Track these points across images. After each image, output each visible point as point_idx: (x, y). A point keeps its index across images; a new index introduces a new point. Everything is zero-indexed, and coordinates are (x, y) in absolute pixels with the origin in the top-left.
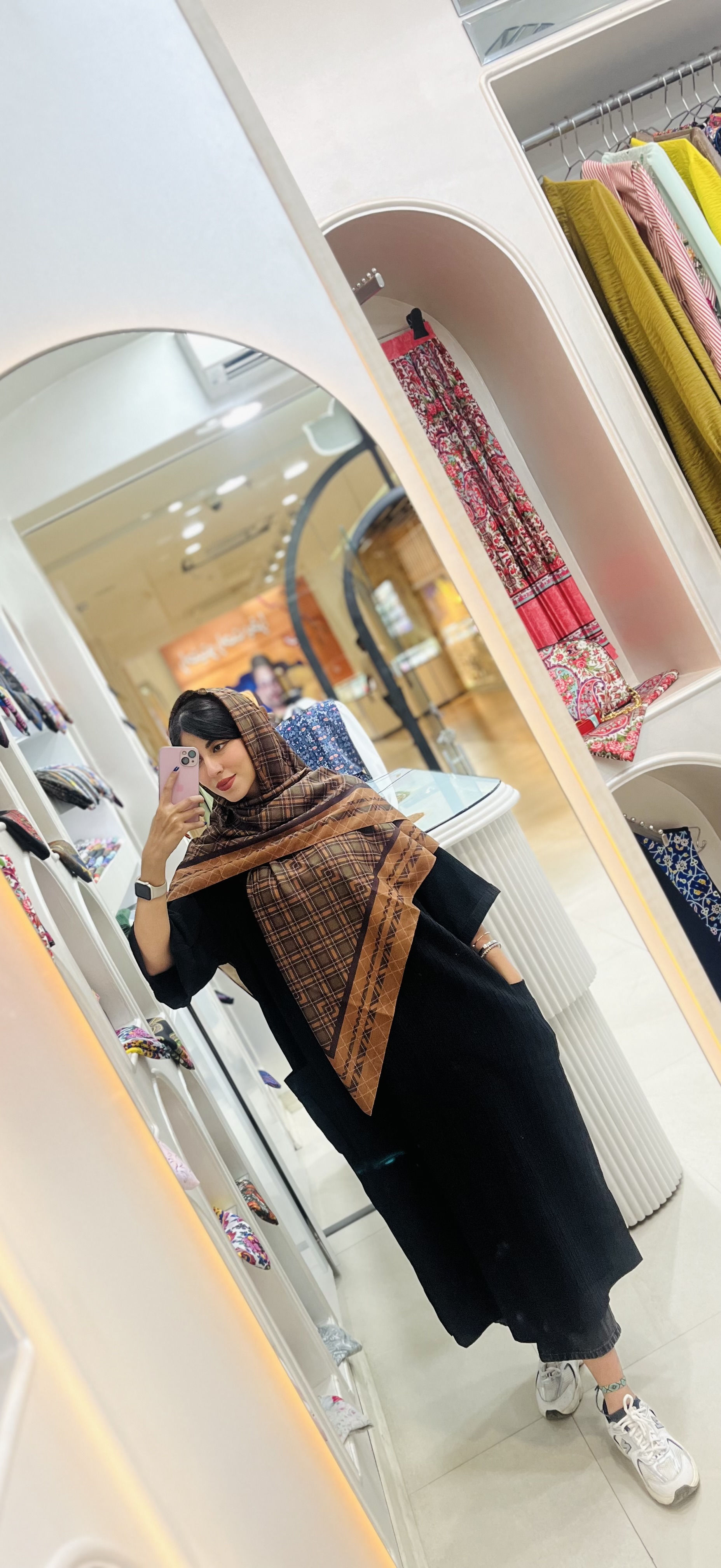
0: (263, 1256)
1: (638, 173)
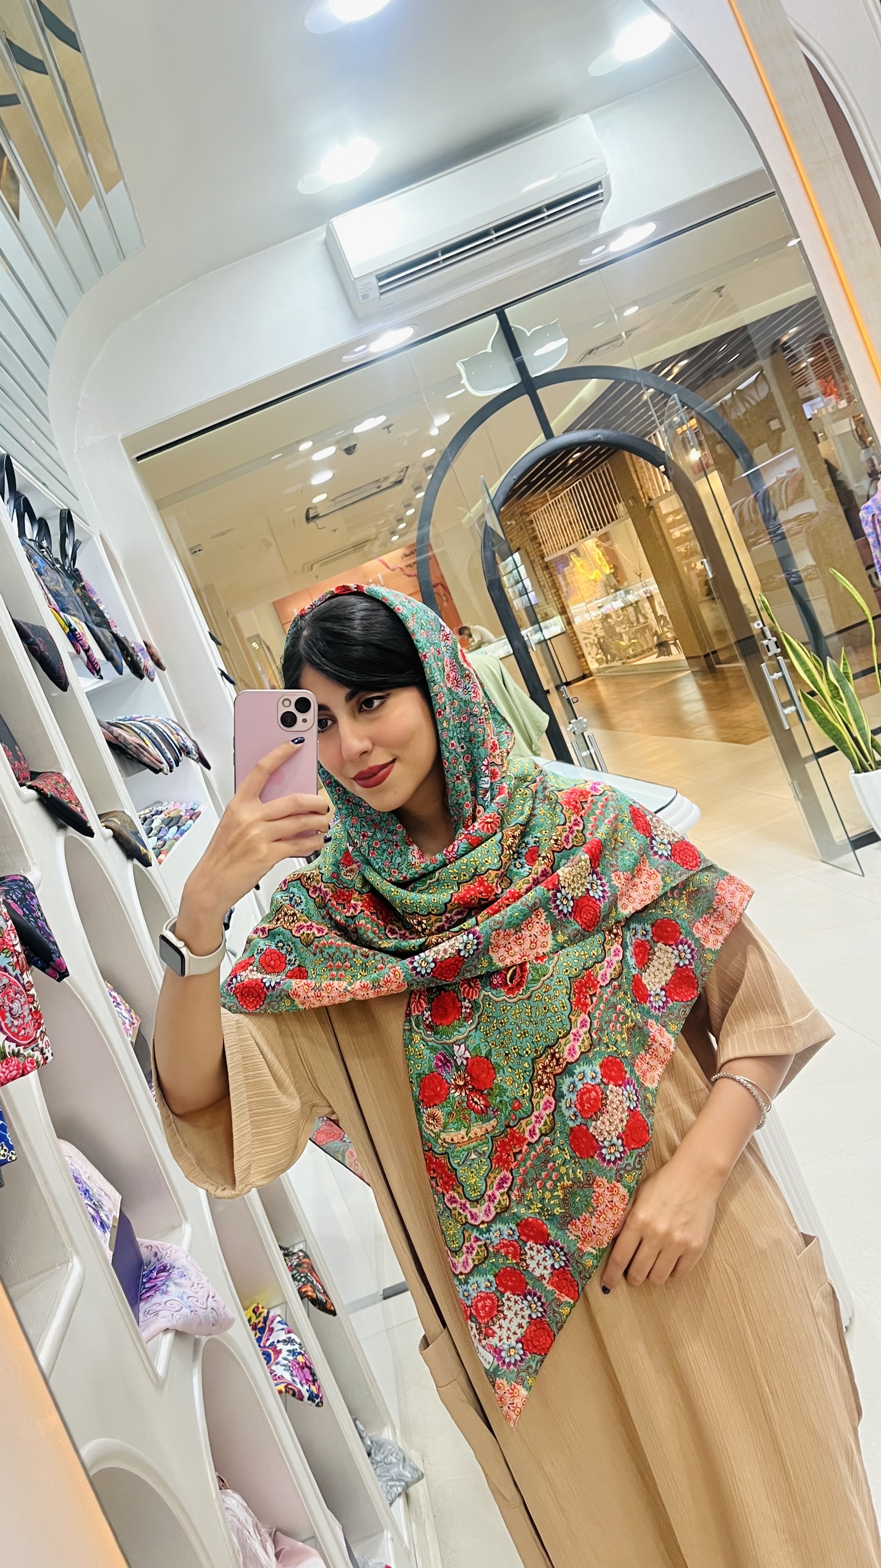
0: (315, 1388)
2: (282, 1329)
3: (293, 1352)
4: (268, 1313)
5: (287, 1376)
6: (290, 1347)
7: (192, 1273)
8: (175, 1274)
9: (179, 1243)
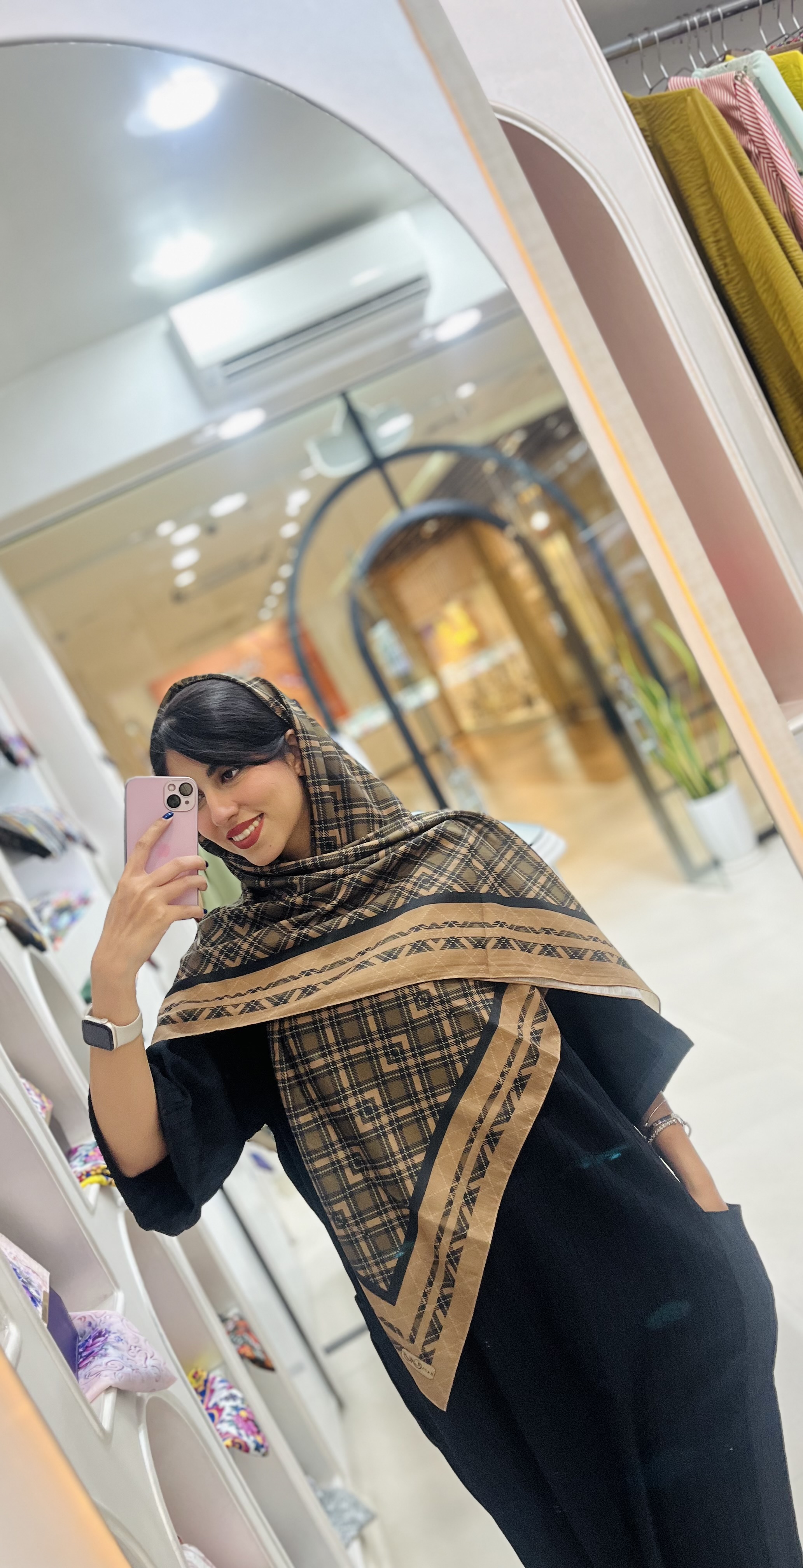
0: (259, 1439)
1: (743, 86)
2: (224, 1387)
3: (236, 1408)
4: (208, 1375)
5: (233, 1431)
6: (231, 1403)
7: (129, 1335)
8: (111, 1338)
9: (113, 1308)
